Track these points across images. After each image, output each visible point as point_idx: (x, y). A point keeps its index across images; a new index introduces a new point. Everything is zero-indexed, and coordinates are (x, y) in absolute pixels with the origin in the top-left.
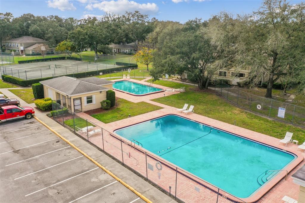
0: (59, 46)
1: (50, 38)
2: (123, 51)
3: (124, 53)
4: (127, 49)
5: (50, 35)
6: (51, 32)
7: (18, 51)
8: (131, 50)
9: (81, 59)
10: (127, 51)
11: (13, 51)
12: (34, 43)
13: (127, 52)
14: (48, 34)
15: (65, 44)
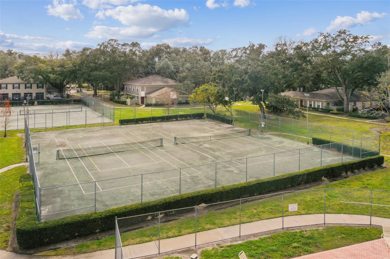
0: (196, 92)
1: (185, 78)
2: (311, 105)
3: (312, 108)
4: (318, 101)
5: (184, 74)
6: (188, 69)
7: (138, 97)
8: (328, 104)
9: (232, 121)
10: (320, 104)
11: (130, 98)
12: (162, 86)
13: (319, 106)
14: (182, 72)
15: (206, 90)
